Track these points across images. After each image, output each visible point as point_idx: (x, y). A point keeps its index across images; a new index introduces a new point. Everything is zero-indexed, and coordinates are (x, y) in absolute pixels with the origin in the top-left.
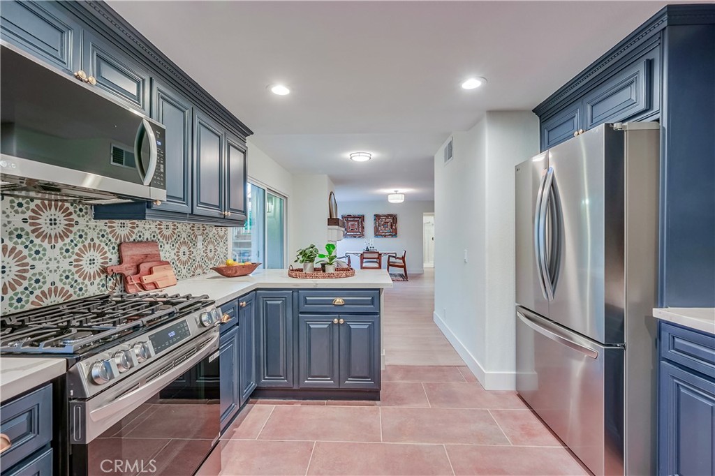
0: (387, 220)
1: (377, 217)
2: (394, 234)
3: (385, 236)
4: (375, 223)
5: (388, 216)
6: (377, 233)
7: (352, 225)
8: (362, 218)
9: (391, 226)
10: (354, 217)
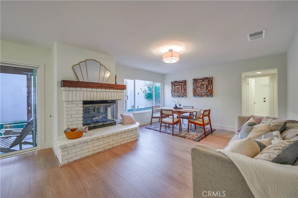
0: (203, 83)
1: (195, 81)
2: (210, 93)
3: (201, 96)
4: (194, 86)
5: (204, 79)
6: (196, 94)
7: (178, 88)
8: (185, 82)
9: (207, 87)
10: (179, 83)
